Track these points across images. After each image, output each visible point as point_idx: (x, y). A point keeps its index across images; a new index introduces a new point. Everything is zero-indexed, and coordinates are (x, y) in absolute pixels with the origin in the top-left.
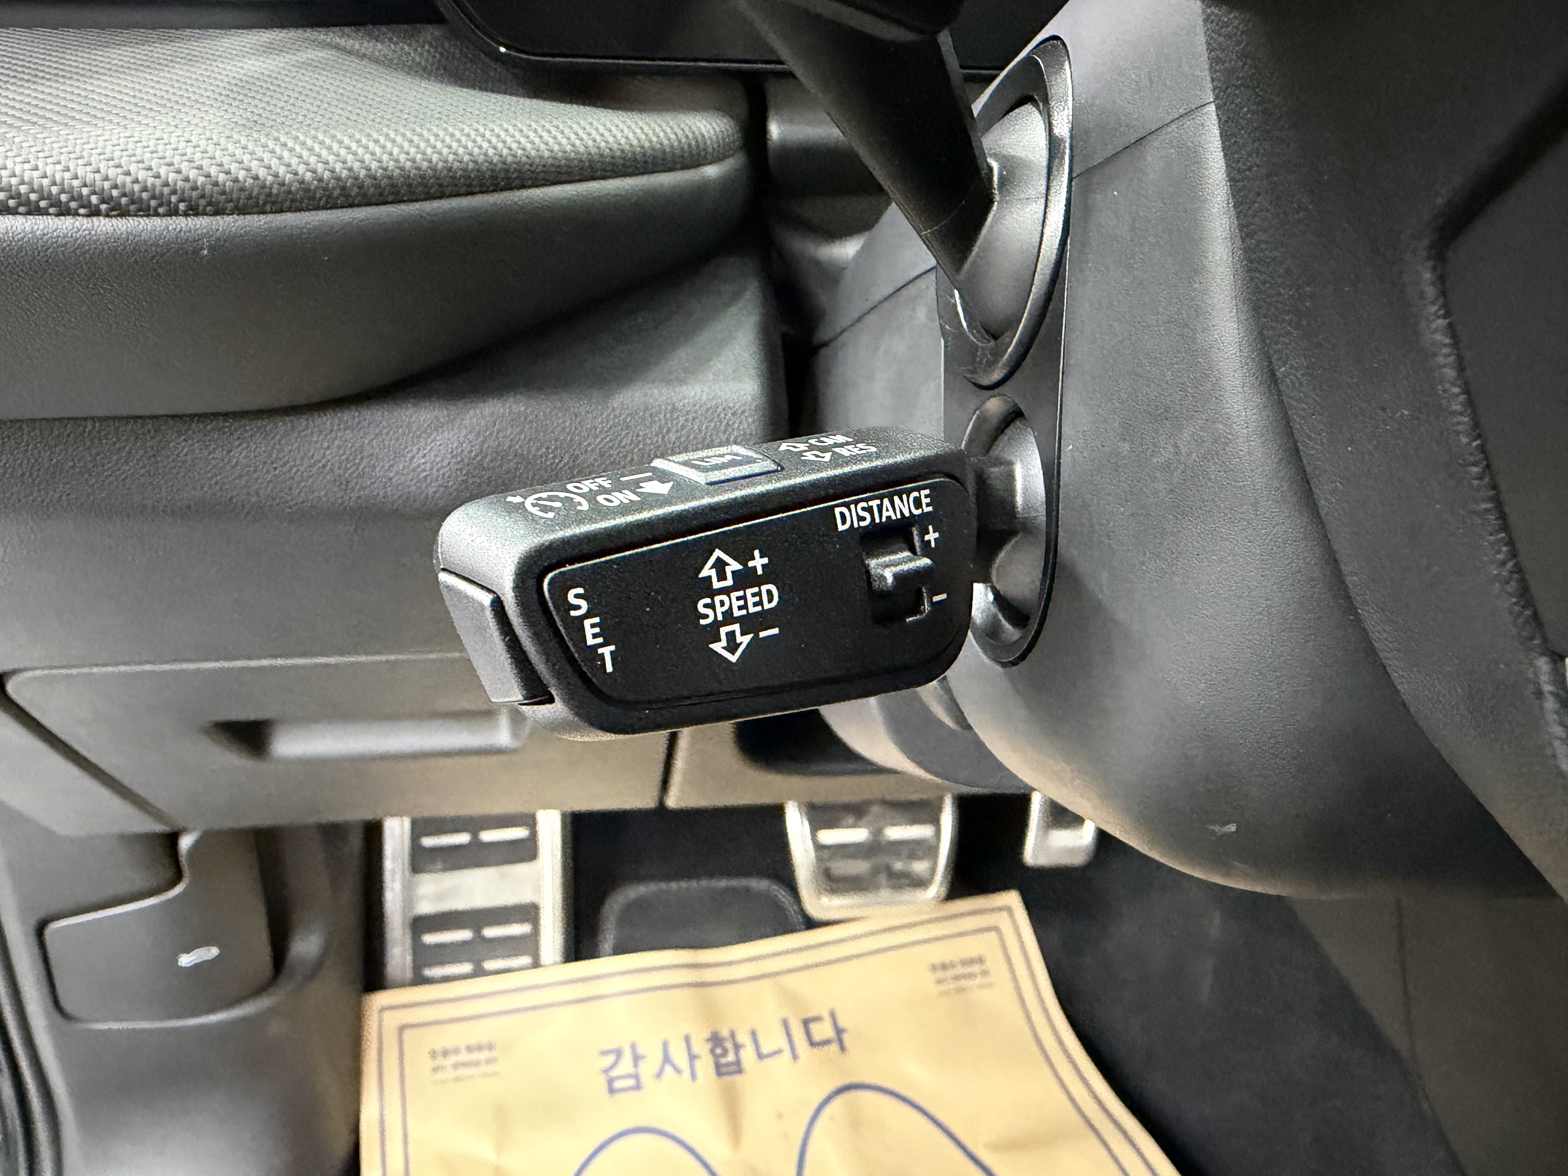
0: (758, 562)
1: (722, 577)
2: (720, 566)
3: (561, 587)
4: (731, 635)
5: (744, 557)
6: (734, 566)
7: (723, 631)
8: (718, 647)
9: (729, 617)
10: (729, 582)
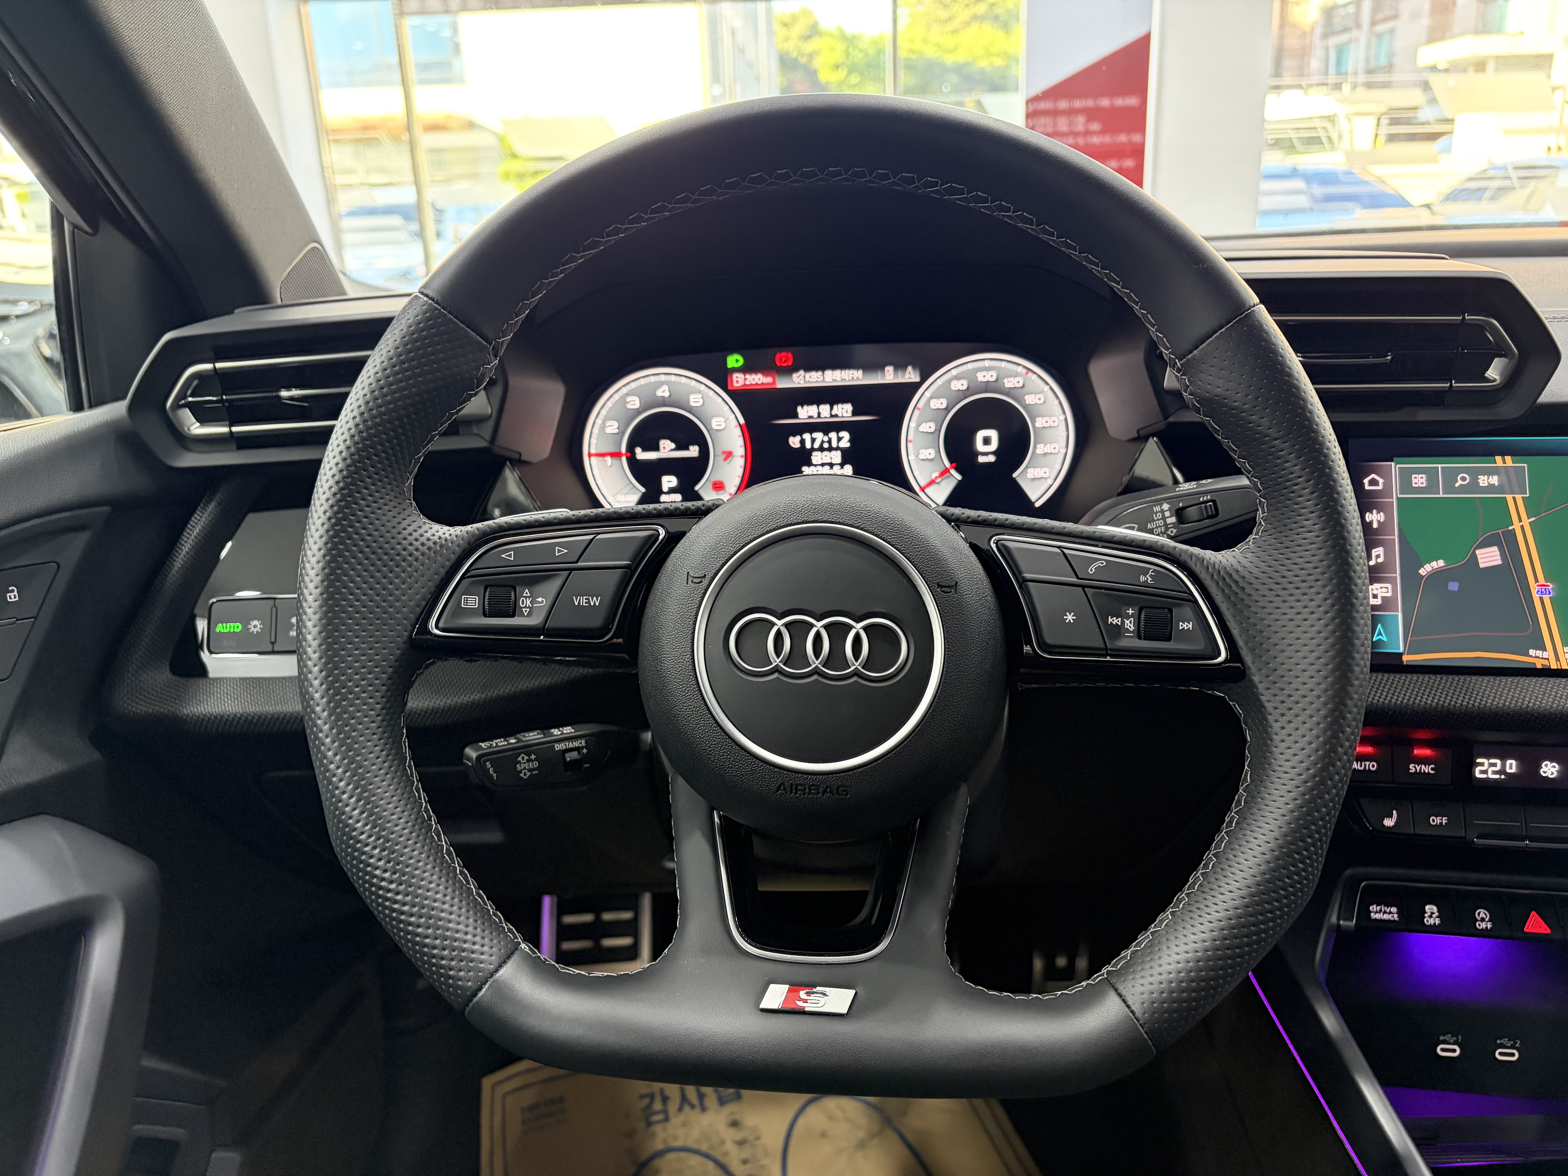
0: (533, 757)
1: (523, 759)
2: (523, 758)
3: (486, 761)
4: (525, 773)
5: (529, 755)
6: (526, 758)
7: (523, 772)
8: (522, 775)
9: (525, 769)
10: (525, 761)
